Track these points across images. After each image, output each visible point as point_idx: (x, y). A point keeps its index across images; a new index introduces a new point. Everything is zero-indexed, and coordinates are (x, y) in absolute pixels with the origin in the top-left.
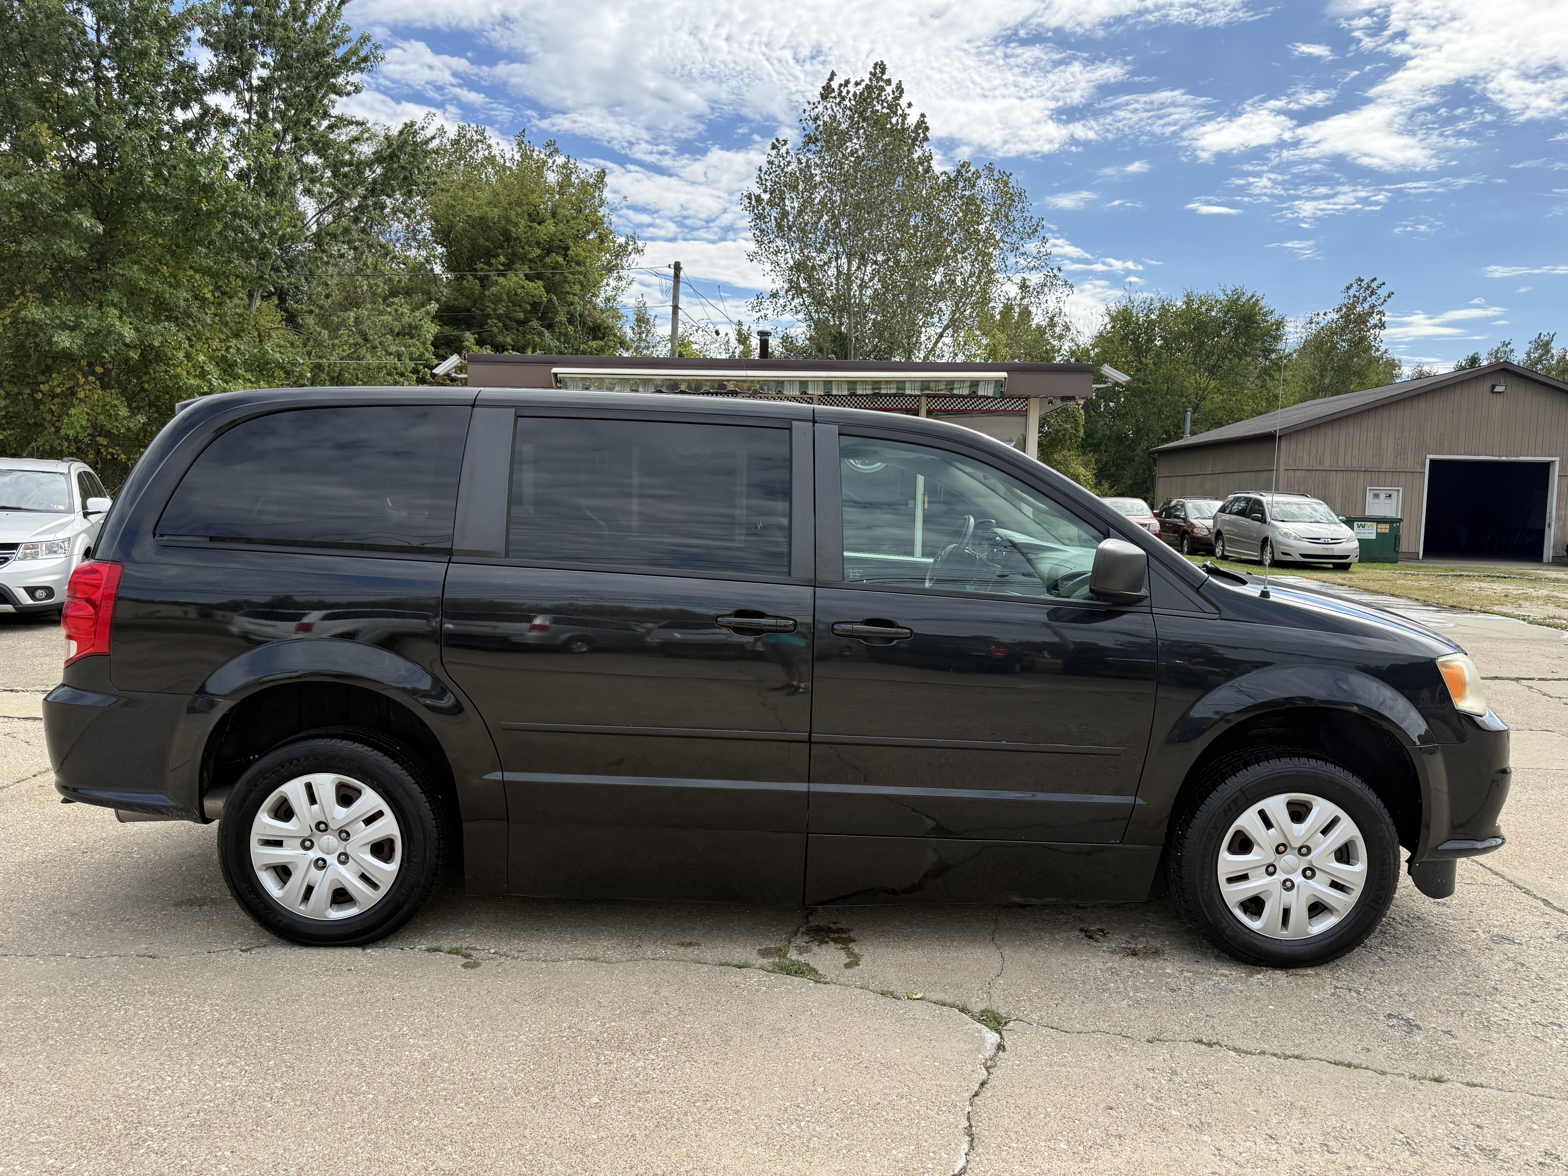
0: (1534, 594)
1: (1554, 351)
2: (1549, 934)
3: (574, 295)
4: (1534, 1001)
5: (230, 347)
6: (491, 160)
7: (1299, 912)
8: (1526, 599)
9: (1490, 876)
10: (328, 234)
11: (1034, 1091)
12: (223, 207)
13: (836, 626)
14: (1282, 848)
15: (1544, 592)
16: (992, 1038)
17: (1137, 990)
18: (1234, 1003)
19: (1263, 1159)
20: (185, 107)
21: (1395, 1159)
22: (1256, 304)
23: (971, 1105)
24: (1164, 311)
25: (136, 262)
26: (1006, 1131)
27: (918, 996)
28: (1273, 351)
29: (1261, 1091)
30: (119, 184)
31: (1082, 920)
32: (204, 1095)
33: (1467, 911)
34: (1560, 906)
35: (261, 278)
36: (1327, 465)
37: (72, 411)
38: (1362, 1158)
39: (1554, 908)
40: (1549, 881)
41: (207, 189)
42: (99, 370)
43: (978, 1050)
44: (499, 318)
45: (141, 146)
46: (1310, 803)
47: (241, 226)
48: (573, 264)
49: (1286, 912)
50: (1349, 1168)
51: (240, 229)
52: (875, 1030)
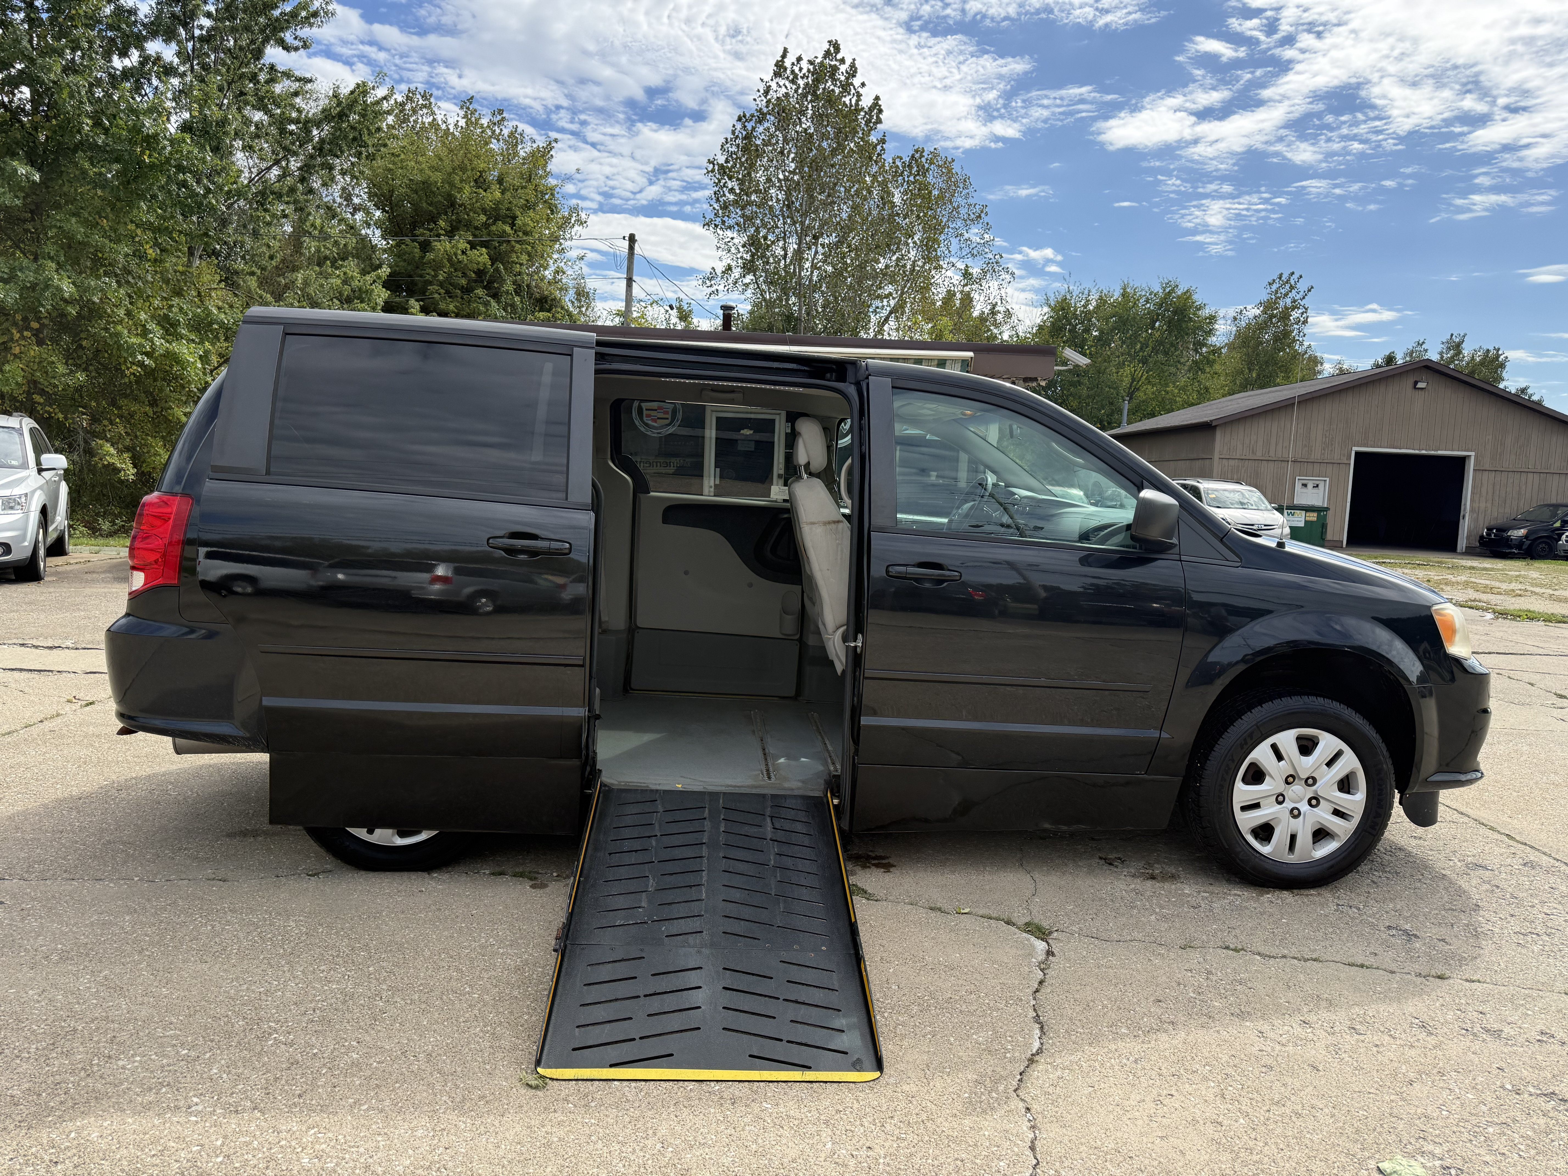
0: (1454, 580)
1: (1465, 352)
2: (1517, 863)
3: (521, 264)
4: (1512, 916)
5: (172, 306)
6: (434, 124)
7: (1304, 838)
8: (1446, 584)
9: (1456, 815)
10: (273, 193)
11: (1088, 988)
12: (168, 160)
13: (890, 569)
14: (1290, 779)
15: (1462, 578)
16: (1041, 946)
17: (1162, 907)
18: (1251, 917)
19: (1302, 1040)
20: (124, 54)
21: (1415, 1039)
22: (1189, 297)
23: (1035, 999)
24: (1102, 301)
25: (74, 215)
26: (1071, 1019)
27: (966, 911)
28: (1205, 345)
29: (1289, 988)
30: (55, 132)
31: (1099, 850)
32: (315, 996)
33: (1441, 843)
34: (1522, 840)
35: (206, 234)
36: (1259, 455)
37: (7, 368)
38: (1387, 1038)
39: (1518, 842)
40: (1509, 820)
41: (151, 141)
42: (35, 325)
43: (1030, 955)
44: (441, 285)
45: (79, 93)
46: (1317, 738)
47: (185, 181)
48: (520, 234)
49: (1293, 838)
50: (1377, 1046)
51: (184, 184)
52: (933, 938)
